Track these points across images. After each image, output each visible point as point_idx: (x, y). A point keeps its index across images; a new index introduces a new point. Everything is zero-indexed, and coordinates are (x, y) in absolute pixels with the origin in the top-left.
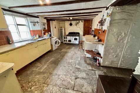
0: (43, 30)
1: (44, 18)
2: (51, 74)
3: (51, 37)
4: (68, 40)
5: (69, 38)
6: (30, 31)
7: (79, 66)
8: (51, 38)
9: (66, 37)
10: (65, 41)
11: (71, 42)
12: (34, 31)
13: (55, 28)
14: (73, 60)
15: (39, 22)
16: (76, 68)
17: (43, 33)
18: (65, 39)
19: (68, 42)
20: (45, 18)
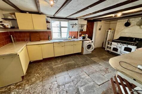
0: (80, 32)
1: (84, 20)
2: (54, 74)
3: (84, 39)
4: (112, 47)
5: (114, 45)
6: (69, 32)
7: (83, 91)
8: (83, 41)
9: (111, 43)
10: (108, 47)
11: (117, 51)
12: (71, 32)
13: (100, 29)
14: (88, 77)
15: (77, 24)
16: (78, 89)
17: (80, 35)
18: (109, 46)
19: (111, 50)
20: (86, 19)
